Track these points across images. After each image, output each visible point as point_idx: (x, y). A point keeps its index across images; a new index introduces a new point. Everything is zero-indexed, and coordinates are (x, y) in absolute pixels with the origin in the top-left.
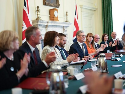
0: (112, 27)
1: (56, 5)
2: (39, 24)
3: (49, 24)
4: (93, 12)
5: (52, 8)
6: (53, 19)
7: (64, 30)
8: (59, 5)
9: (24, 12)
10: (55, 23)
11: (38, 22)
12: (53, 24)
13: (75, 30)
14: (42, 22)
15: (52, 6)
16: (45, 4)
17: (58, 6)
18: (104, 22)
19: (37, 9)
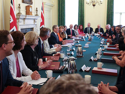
0: (65, 19)
1: (31, 3)
2: (21, 17)
3: (27, 17)
4: (52, 7)
5: (27, 5)
6: (28, 13)
7: (35, 21)
8: (32, 2)
9: (11, 8)
10: (30, 17)
11: (20, 16)
12: (29, 18)
13: (42, 21)
14: (22, 16)
15: (28, 4)
16: (23, 2)
17: (32, 4)
18: (59, 15)
19: (18, 6)
